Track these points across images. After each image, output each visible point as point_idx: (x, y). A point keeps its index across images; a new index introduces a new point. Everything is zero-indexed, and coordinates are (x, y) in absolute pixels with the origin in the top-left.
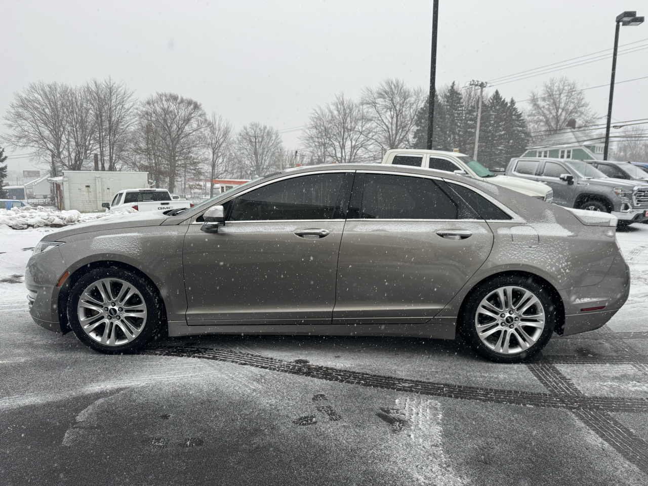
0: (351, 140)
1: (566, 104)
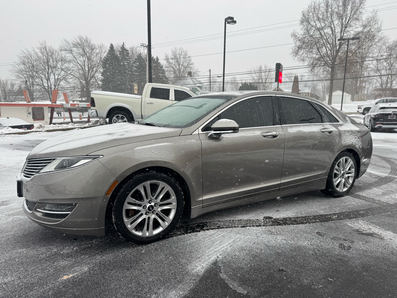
0: (54, 75)
1: (183, 62)
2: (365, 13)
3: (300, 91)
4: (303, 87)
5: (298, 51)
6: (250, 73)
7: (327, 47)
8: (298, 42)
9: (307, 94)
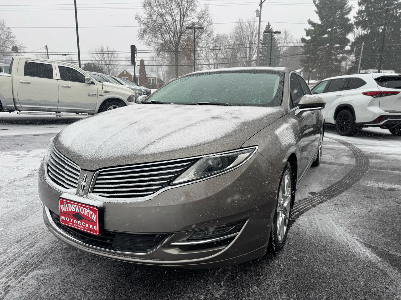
2: (199, 6)
3: (147, 75)
4: (149, 71)
5: (143, 34)
6: (91, 53)
7: (170, 33)
8: (142, 25)
9: (154, 79)
